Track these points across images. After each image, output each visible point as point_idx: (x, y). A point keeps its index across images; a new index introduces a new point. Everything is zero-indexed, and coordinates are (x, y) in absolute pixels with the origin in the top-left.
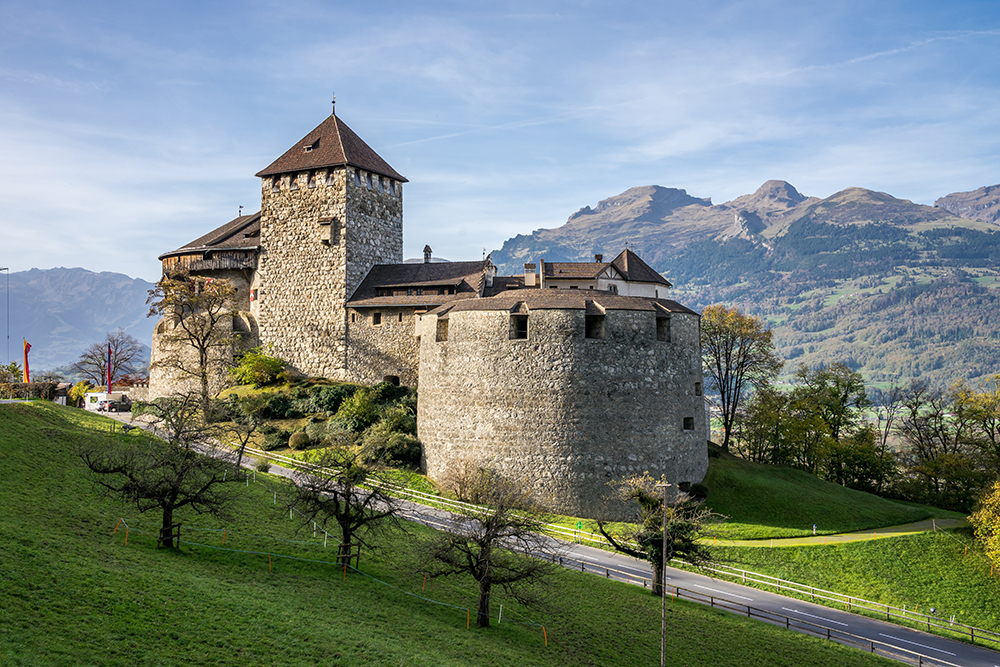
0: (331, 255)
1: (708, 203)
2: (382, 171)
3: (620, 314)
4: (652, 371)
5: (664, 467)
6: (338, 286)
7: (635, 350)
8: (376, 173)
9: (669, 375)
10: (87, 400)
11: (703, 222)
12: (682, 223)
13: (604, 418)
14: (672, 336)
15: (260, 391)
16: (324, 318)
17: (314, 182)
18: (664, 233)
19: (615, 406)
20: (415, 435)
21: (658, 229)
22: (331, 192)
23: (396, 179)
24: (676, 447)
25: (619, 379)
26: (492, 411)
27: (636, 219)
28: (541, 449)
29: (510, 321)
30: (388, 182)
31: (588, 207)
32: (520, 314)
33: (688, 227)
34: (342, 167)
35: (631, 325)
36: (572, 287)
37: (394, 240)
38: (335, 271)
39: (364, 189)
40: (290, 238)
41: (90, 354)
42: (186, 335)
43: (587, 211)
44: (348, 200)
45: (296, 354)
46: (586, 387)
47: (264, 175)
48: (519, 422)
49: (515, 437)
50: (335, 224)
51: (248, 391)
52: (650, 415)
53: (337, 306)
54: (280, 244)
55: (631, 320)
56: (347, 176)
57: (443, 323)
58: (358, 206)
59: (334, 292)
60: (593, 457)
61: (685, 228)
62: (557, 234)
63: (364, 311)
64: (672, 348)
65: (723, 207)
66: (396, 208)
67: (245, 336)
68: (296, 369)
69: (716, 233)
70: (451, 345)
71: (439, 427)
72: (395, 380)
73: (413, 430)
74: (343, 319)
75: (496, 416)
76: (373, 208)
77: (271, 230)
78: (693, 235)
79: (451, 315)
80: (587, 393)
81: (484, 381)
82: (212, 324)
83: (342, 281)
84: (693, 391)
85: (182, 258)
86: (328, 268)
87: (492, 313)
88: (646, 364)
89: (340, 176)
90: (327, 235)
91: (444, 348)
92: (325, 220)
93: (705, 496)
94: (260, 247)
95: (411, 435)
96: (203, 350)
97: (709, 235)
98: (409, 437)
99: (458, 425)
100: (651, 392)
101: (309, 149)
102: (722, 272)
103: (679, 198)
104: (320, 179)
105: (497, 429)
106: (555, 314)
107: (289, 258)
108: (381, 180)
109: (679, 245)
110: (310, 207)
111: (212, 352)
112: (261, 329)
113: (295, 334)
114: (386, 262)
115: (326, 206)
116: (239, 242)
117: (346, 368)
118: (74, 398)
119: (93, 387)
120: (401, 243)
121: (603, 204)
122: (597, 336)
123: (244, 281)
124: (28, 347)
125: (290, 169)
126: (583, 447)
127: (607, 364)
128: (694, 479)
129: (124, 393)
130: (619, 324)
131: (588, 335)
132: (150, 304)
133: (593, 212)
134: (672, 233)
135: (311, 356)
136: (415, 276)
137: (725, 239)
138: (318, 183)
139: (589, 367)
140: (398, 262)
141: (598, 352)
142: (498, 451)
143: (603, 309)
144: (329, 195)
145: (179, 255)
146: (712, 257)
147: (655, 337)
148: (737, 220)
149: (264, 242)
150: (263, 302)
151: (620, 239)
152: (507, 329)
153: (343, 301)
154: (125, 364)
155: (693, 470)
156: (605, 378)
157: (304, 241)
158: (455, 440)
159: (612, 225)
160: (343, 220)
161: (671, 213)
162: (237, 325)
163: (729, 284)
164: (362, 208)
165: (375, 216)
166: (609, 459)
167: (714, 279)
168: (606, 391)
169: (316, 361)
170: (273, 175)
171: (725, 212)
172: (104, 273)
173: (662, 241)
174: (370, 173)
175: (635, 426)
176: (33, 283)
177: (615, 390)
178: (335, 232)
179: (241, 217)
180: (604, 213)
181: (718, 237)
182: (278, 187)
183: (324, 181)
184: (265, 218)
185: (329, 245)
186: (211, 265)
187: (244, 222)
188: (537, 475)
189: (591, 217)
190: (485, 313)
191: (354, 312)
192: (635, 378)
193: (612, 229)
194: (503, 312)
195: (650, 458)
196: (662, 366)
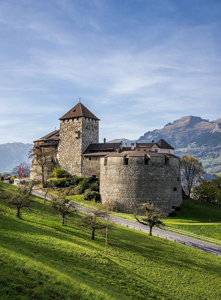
0: (78, 141)
1: (208, 121)
2: (93, 118)
3: (154, 158)
4: (164, 174)
5: (167, 202)
6: (80, 150)
7: (159, 168)
8: (91, 118)
9: (169, 175)
10: (15, 181)
11: (206, 127)
12: (200, 127)
13: (150, 187)
14: (170, 164)
15: (58, 179)
16: (76, 159)
17: (74, 121)
18: (194, 131)
19: (153, 184)
20: (99, 192)
21: (192, 129)
22: (78, 124)
23: (97, 120)
24: (171, 196)
25: (154, 176)
26: (118, 185)
27: (185, 126)
28: (132, 196)
29: (123, 160)
30: (95, 121)
31: (170, 123)
32: (126, 158)
33: (202, 128)
34: (81, 117)
35: (157, 161)
36: (144, 150)
37: (96, 137)
38: (79, 146)
39: (87, 123)
40: (67, 136)
41: (16, 168)
42: (38, 164)
43: (170, 124)
44: (83, 126)
45: (68, 169)
46: (144, 179)
47: (61, 119)
48: (126, 188)
49: (125, 193)
50: (79, 133)
51: (56, 179)
52: (163, 187)
53: (79, 155)
54: (65, 138)
55: (157, 160)
56: (82, 119)
57: (106, 160)
58: (86, 127)
59: (79, 151)
60: (146, 199)
61: (201, 129)
62: (161, 131)
63: (86, 157)
64: (170, 168)
65: (212, 122)
66: (97, 128)
67: (55, 163)
68: (68, 173)
69: (210, 130)
70: (108, 167)
71: (104, 190)
72: (95, 176)
73: (98, 190)
74: (81, 159)
75: (119, 187)
76: (90, 128)
77: (62, 134)
78: (203, 131)
79: (108, 158)
80: (145, 180)
81: (116, 177)
82: (45, 160)
83: (81, 148)
84: (177, 180)
85: (39, 142)
86: (77, 145)
87: (118, 158)
88: (162, 172)
89: (80, 120)
90: (77, 136)
91: (106, 168)
92: (76, 131)
93: (180, 210)
94: (59, 139)
95: (98, 192)
96: (43, 168)
97: (208, 131)
98: (97, 192)
99: (109, 189)
100: (163, 180)
101: (73, 112)
102: (212, 142)
103: (199, 120)
104: (75, 120)
105: (120, 190)
106: (136, 158)
107: (67, 142)
108: (92, 120)
109: (199, 134)
110: (72, 128)
111: (45, 168)
112: (59, 162)
113: (68, 163)
114: (94, 143)
115: (77, 128)
116: (54, 137)
117: (81, 173)
118: (12, 180)
119: (16, 177)
120: (98, 137)
121: (175, 122)
122: (148, 164)
123: (55, 148)
125: (67, 117)
126: (144, 196)
127: (150, 172)
128: (176, 205)
129: (24, 179)
130: (154, 161)
131: (146, 164)
132: (29, 155)
133: (172, 124)
134: (197, 130)
135: (72, 169)
136: (101, 147)
137: (213, 132)
138: (75, 121)
139: (145, 173)
140: (97, 143)
141: (148, 169)
142: (120, 196)
143: (149, 156)
144: (77, 124)
145: (38, 141)
146: (209, 138)
147: (165, 164)
148: (217, 126)
149: (60, 138)
150: (60, 154)
151: (180, 132)
152: (123, 162)
153: (81, 154)
154: (25, 171)
155: (177, 203)
156: (150, 176)
157: (71, 137)
158: (108, 193)
159: (178, 128)
160: (81, 131)
161: (196, 124)
162: (53, 161)
163: (215, 146)
164: (87, 128)
165: (91, 130)
166: (151, 199)
167: (210, 144)
168: (150, 180)
169: (74, 171)
170: (63, 119)
171: (214, 124)
172: (27, 144)
173: (193, 133)
174: (89, 118)
175: (159, 190)
176: (8, 147)
177: (153, 179)
178: (79, 135)
179: (55, 131)
180: (175, 124)
181: (211, 131)
182: (64, 122)
183: (76, 121)
184: (61, 131)
185: (78, 139)
186: (46, 144)
187: (56, 132)
188: (131, 203)
189: (171, 125)
190: (117, 158)
191: (83, 157)
192: (159, 176)
193: (178, 129)
194: (122, 157)
195: (163, 199)
196: (167, 173)
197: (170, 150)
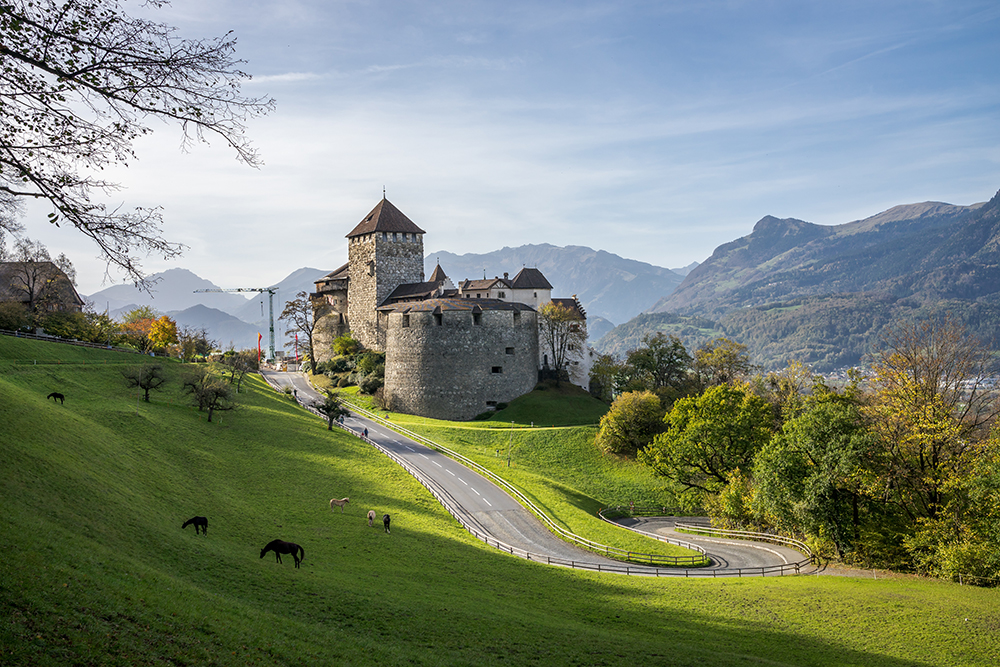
0: (372, 281)
2: (407, 229)
3: (450, 313)
4: (469, 342)
5: (476, 393)
7: (458, 331)
8: (401, 232)
9: (481, 344)
13: (441, 367)
14: (484, 323)
16: (370, 316)
17: (366, 241)
19: (446, 361)
22: (371, 245)
23: (417, 232)
24: (485, 382)
25: (449, 346)
28: (413, 383)
30: (412, 235)
34: (374, 232)
37: (416, 269)
38: (373, 290)
39: (390, 243)
40: (358, 272)
44: (377, 250)
45: (362, 336)
46: (432, 351)
47: (350, 236)
48: (405, 369)
49: (404, 377)
50: (372, 264)
52: (467, 366)
53: (373, 310)
54: (355, 275)
55: (457, 316)
58: (385, 252)
59: (372, 302)
60: (435, 387)
64: (483, 329)
66: (417, 250)
68: (362, 345)
73: (383, 375)
74: (376, 317)
76: (398, 252)
77: (352, 268)
80: (433, 354)
83: (375, 296)
84: (503, 352)
86: (371, 288)
88: (466, 337)
89: (374, 238)
90: (369, 271)
92: (369, 262)
93: (504, 409)
94: (348, 277)
100: (468, 353)
101: (368, 220)
106: (419, 314)
107: (359, 283)
108: (405, 235)
110: (364, 255)
112: (350, 323)
113: (361, 325)
114: (410, 282)
115: (369, 254)
116: (342, 275)
117: (378, 344)
120: (423, 269)
123: (344, 297)
124: (261, 337)
125: (358, 233)
126: (431, 381)
127: (442, 339)
128: (500, 400)
130: (450, 317)
135: (367, 337)
139: (434, 341)
140: (420, 281)
141: (440, 333)
143: (442, 310)
144: (370, 248)
149: (350, 274)
150: (350, 308)
152: (402, 322)
153: (375, 307)
155: (501, 395)
156: (442, 346)
157: (363, 274)
162: (341, 321)
164: (389, 253)
165: (400, 257)
168: (442, 353)
169: (368, 340)
172: (569, 247)
174: (396, 232)
175: (458, 371)
177: (447, 352)
178: (372, 269)
182: (354, 243)
183: (369, 240)
186: (328, 288)
188: (411, 396)
192: (458, 346)
195: (466, 387)
196: (475, 339)
197: (535, 291)
